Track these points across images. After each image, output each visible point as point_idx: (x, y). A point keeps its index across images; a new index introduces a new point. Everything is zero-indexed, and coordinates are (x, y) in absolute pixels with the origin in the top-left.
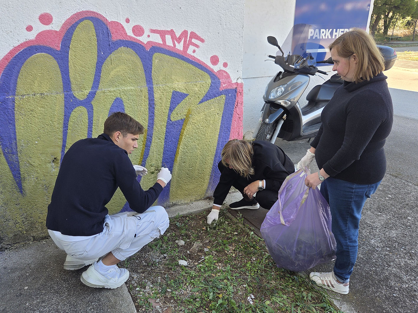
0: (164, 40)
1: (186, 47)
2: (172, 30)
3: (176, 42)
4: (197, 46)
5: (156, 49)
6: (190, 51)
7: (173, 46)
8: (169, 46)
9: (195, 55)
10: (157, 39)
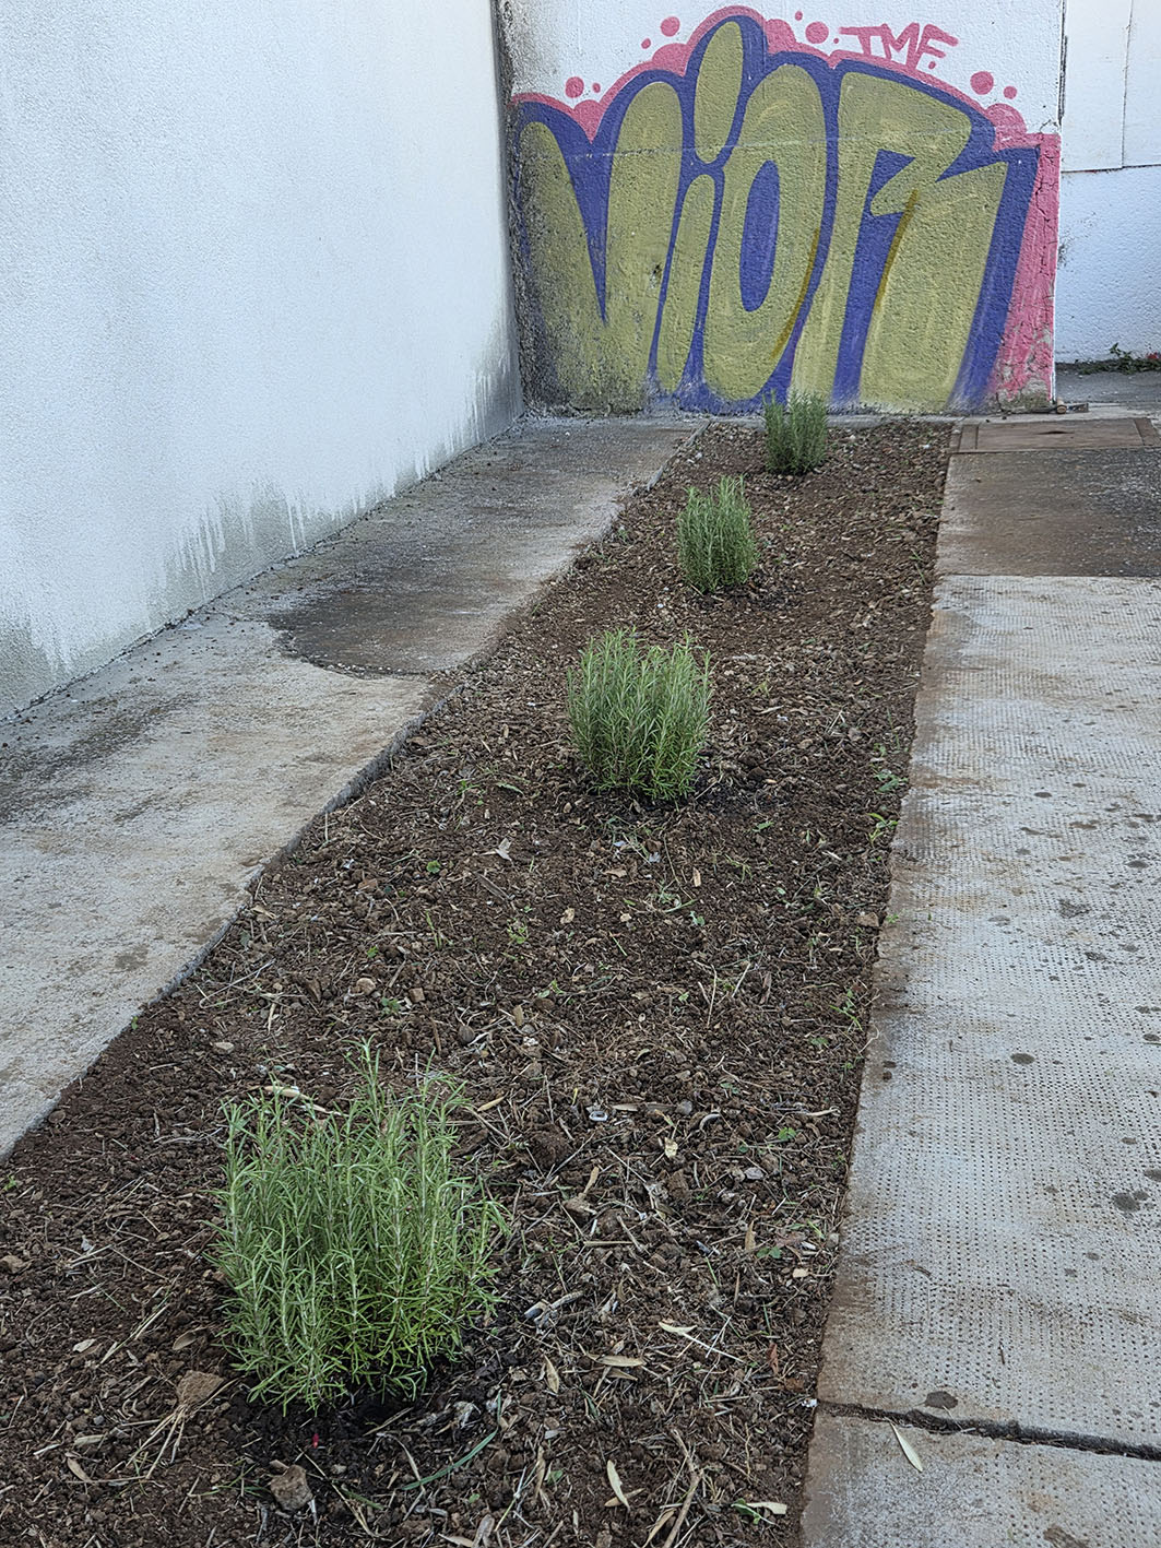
0: (866, 46)
1: (913, 58)
2: (885, 26)
3: (891, 48)
4: (940, 54)
5: (849, 64)
6: (922, 65)
7: (884, 56)
8: (876, 58)
9: (934, 73)
10: (852, 45)
